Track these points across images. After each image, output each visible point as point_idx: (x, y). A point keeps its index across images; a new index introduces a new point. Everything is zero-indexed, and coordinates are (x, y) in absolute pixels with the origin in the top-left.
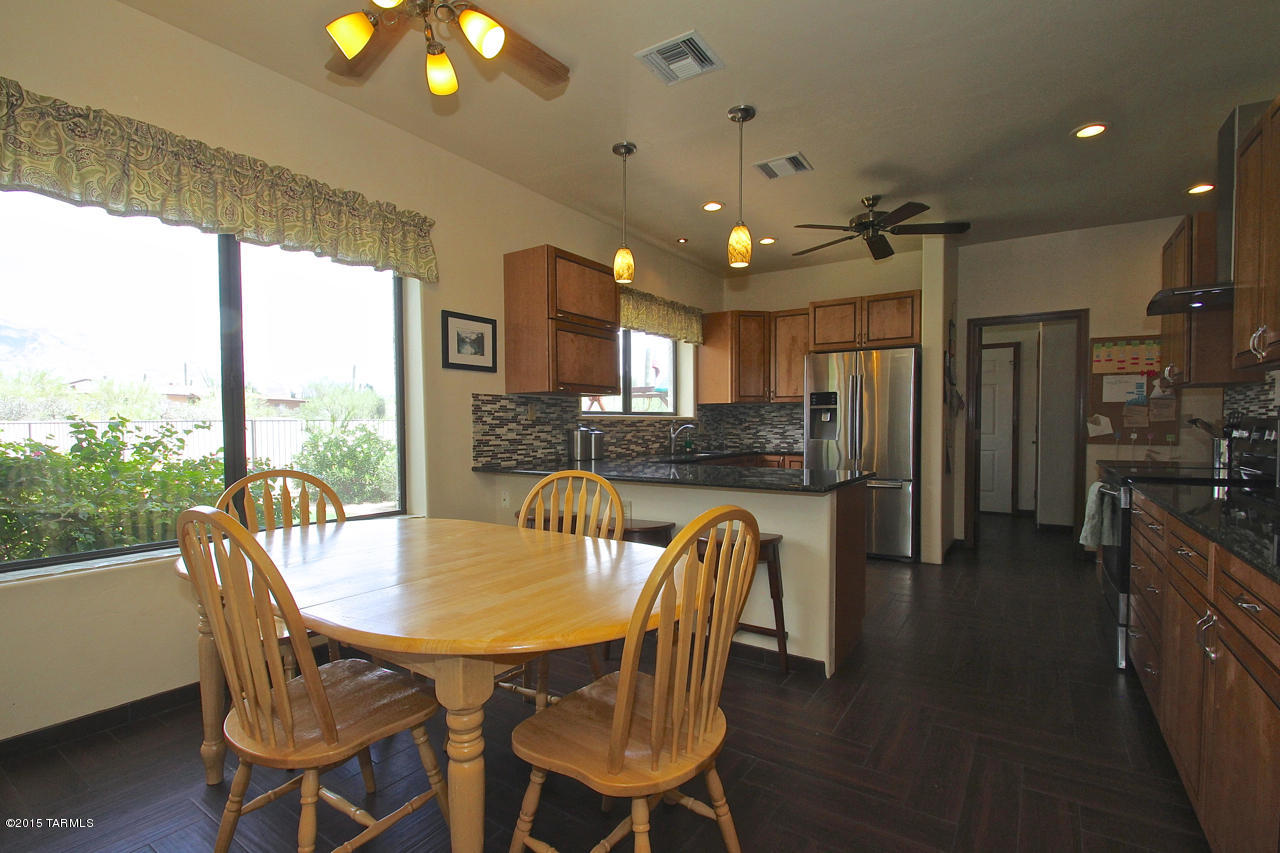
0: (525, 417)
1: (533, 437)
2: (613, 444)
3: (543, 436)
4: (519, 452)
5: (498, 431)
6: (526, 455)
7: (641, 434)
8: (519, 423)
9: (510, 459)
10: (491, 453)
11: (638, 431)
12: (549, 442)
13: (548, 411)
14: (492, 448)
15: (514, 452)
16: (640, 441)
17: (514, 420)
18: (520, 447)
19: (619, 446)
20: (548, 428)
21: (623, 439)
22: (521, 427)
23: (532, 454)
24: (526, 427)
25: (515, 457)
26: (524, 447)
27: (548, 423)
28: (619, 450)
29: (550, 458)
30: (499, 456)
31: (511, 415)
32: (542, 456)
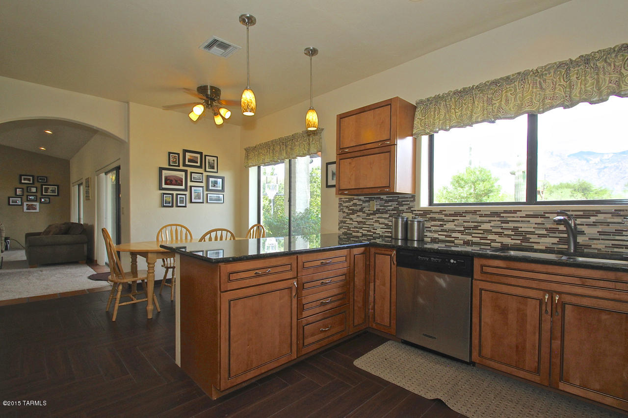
0: (368, 209)
1: (374, 221)
2: (459, 232)
3: (381, 220)
4: (363, 228)
5: (351, 216)
6: (368, 231)
7: (511, 225)
8: (364, 212)
9: (358, 232)
10: (347, 228)
11: (507, 222)
12: (386, 225)
13: (385, 205)
14: (348, 225)
15: (361, 228)
16: (510, 232)
17: (361, 210)
18: (364, 226)
19: (470, 234)
20: (387, 216)
21: (476, 228)
22: (366, 215)
23: (372, 231)
24: (368, 215)
25: (361, 231)
26: (368, 226)
27: (386, 212)
28: (469, 238)
29: (386, 234)
30: (351, 229)
31: (359, 208)
32: (381, 233)
